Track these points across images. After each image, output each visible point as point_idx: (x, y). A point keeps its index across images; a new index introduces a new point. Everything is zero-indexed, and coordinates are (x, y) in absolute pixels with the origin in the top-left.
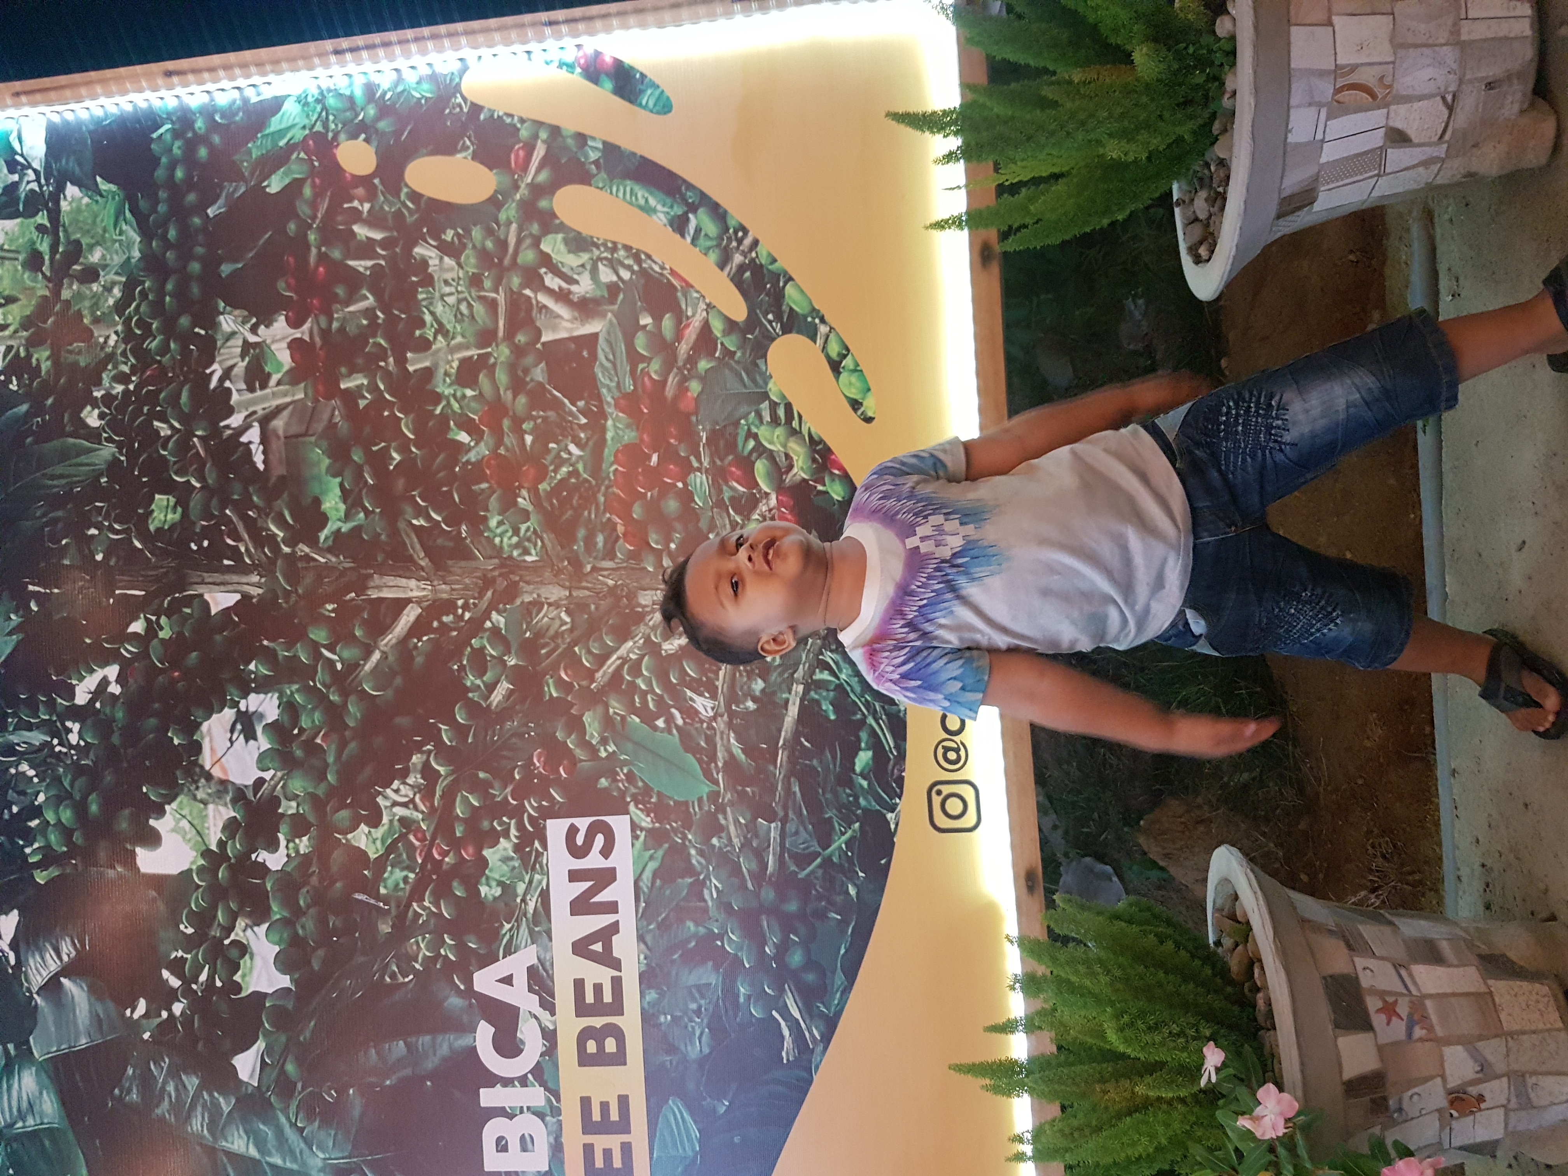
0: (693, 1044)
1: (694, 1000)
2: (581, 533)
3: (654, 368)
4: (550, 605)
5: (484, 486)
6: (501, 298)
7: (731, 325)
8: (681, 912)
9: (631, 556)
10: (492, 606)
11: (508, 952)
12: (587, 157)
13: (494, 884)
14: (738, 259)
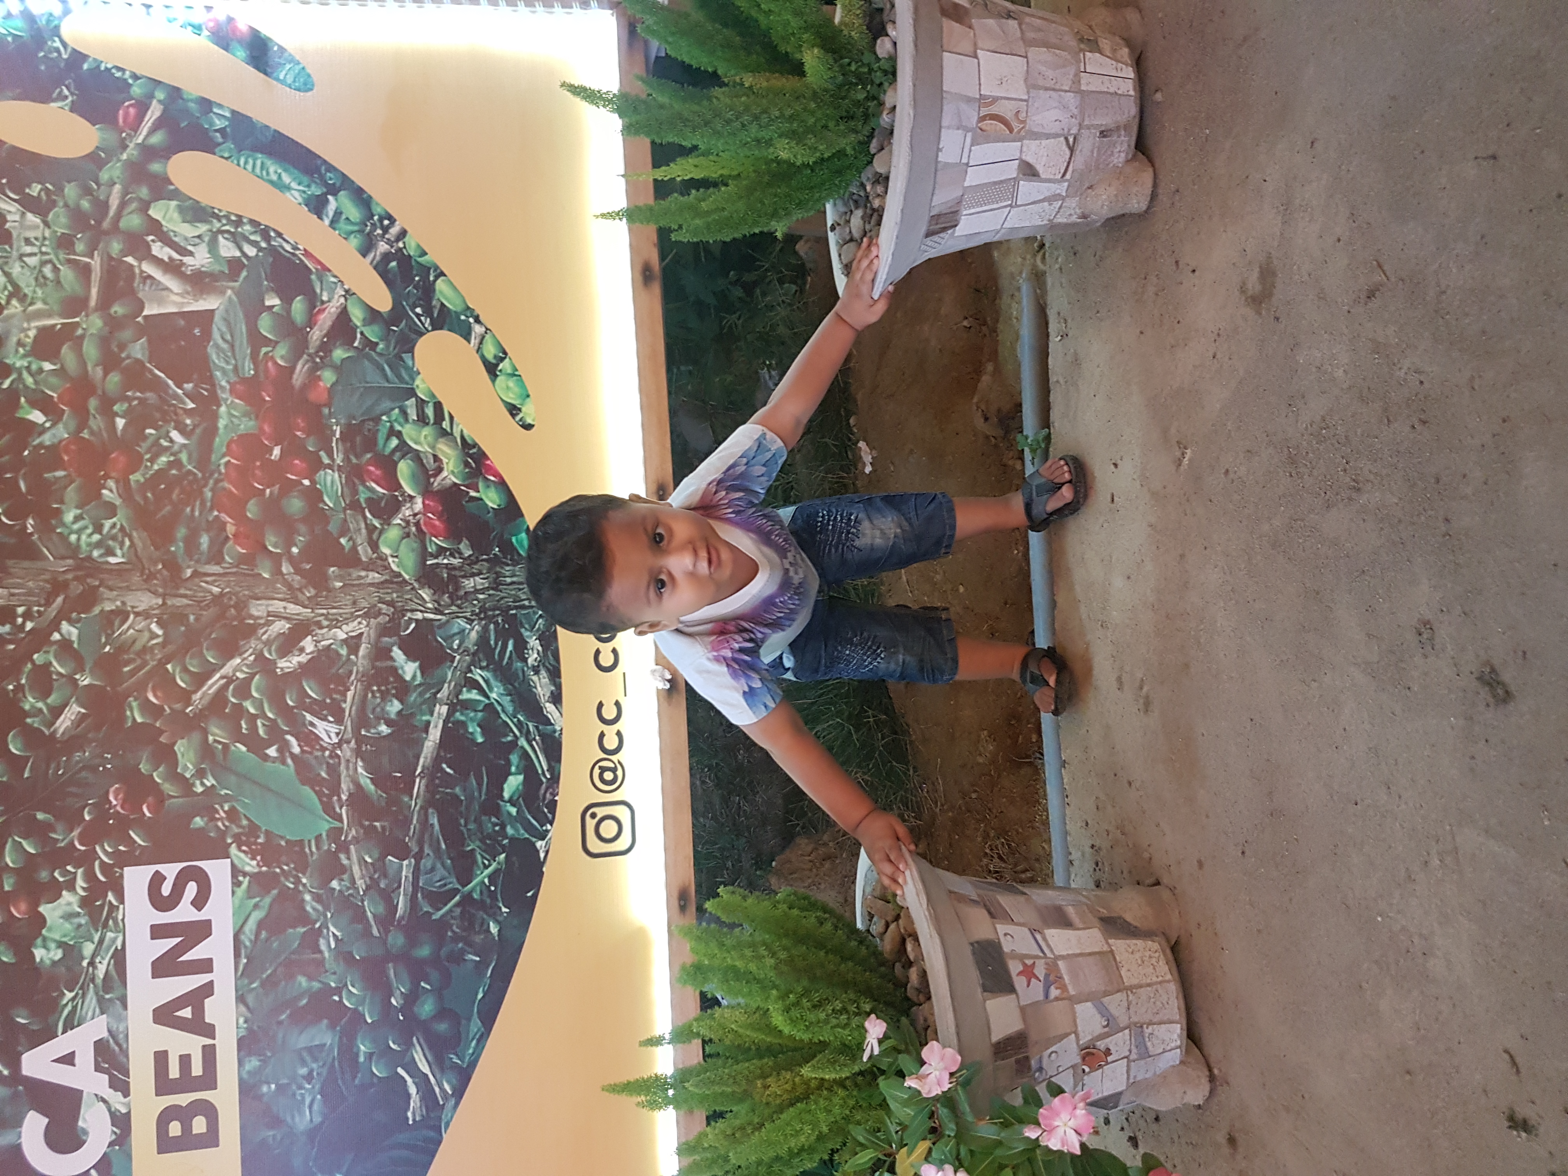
0: (301, 1114)
1: (304, 1063)
2: (181, 532)
3: (280, 354)
4: (137, 614)
5: (60, 473)
6: (96, 263)
7: (373, 315)
8: (291, 967)
9: (242, 560)
10: (63, 615)
11: (69, 1025)
12: (212, 124)
13: (53, 946)
14: (383, 247)
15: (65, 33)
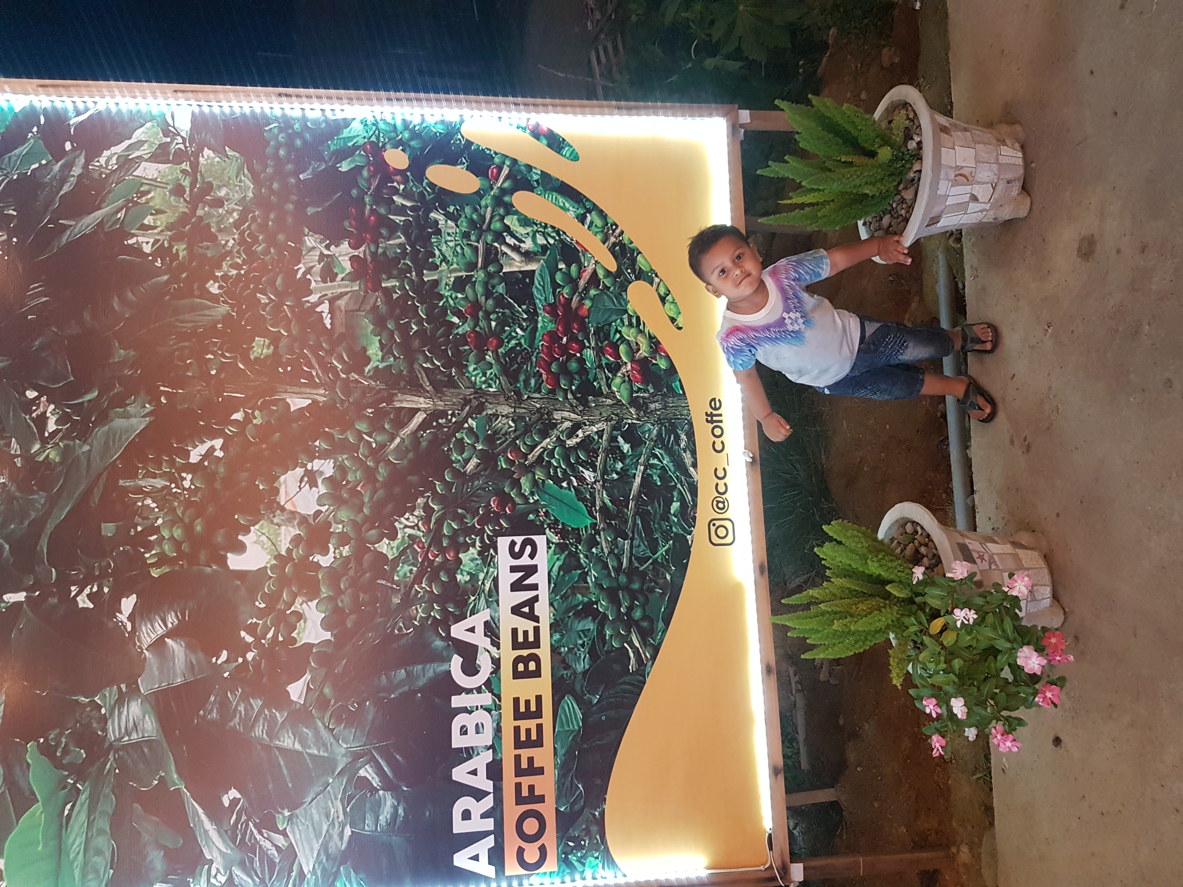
0: (580, 664)
1: (581, 638)
2: (522, 377)
3: (566, 291)
4: (503, 416)
5: (467, 347)
6: (480, 246)
7: (608, 273)
8: (574, 590)
9: (551, 392)
10: (469, 415)
11: (472, 613)
12: (532, 177)
13: (465, 573)
14: (612, 239)
15: (462, 130)
